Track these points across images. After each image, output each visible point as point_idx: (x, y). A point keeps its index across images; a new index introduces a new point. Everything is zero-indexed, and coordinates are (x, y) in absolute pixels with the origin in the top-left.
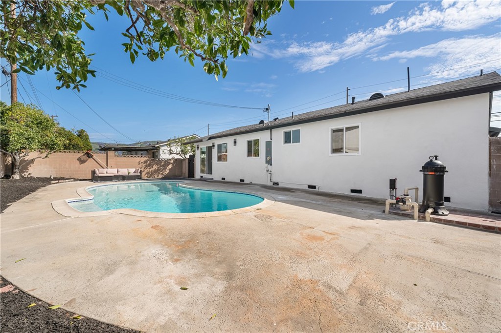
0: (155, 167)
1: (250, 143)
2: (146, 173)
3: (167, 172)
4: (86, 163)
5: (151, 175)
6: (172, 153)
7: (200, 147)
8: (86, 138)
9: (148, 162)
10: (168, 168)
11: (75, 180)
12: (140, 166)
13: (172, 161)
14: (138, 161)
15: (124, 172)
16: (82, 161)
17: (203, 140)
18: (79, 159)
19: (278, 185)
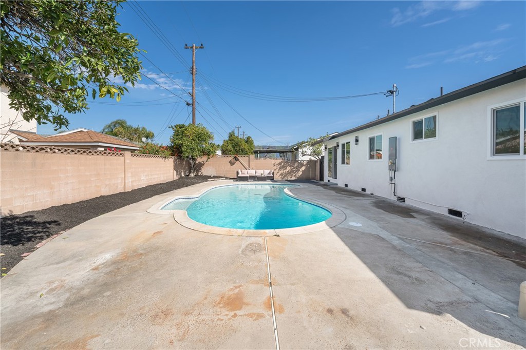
0: (289, 169)
1: (372, 140)
2: (280, 175)
3: (300, 173)
4: (235, 165)
5: (284, 177)
6: (305, 155)
7: (328, 147)
8: (252, 142)
9: (282, 164)
10: (301, 170)
11: (227, 178)
12: (275, 167)
13: (305, 163)
14: (273, 163)
15: (259, 173)
16: (232, 164)
17: (324, 140)
18: (230, 162)
19: (404, 201)
